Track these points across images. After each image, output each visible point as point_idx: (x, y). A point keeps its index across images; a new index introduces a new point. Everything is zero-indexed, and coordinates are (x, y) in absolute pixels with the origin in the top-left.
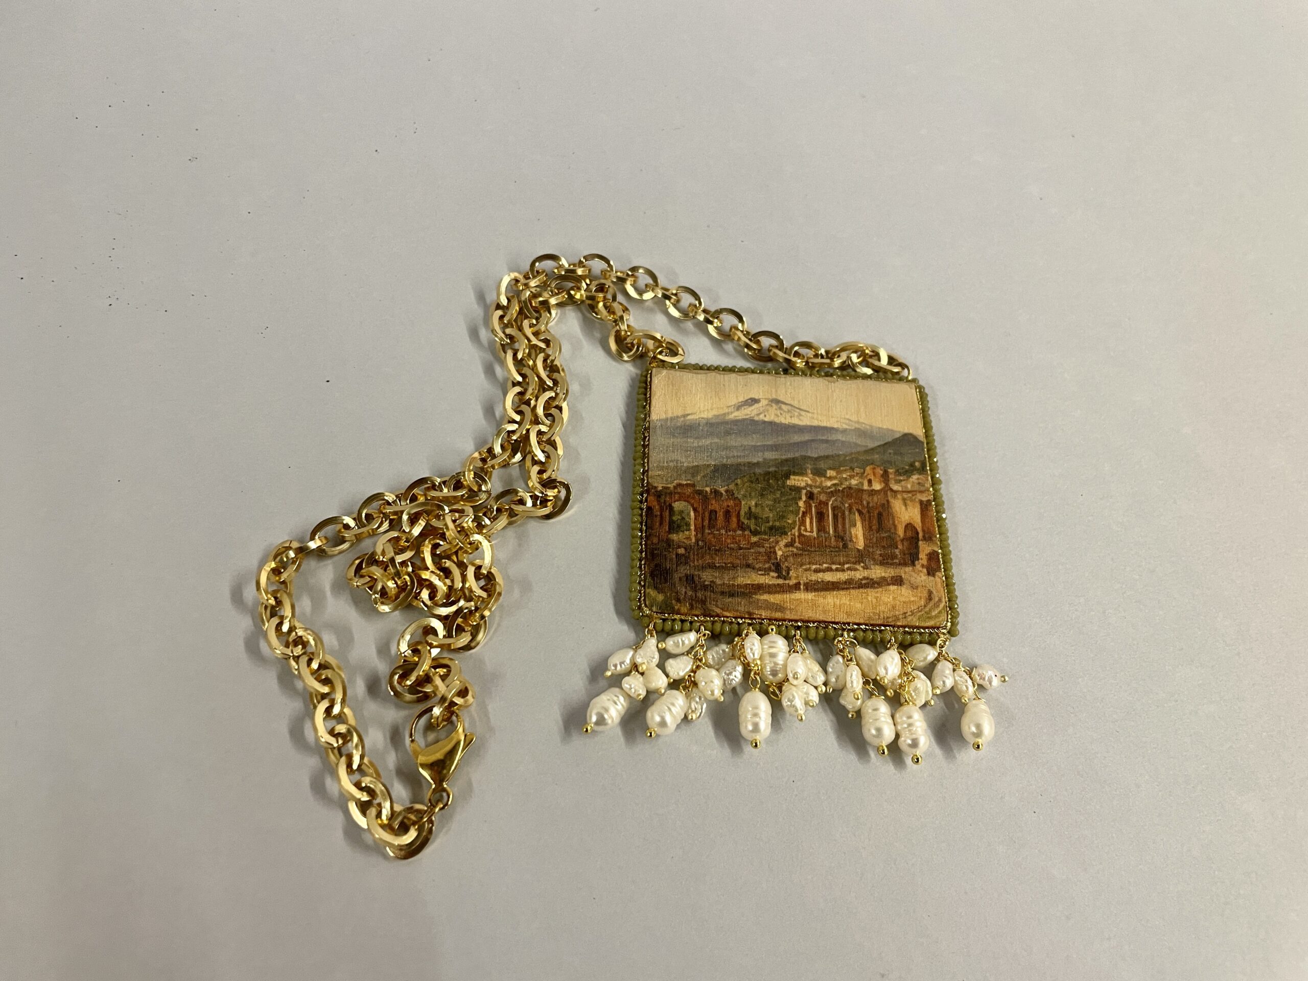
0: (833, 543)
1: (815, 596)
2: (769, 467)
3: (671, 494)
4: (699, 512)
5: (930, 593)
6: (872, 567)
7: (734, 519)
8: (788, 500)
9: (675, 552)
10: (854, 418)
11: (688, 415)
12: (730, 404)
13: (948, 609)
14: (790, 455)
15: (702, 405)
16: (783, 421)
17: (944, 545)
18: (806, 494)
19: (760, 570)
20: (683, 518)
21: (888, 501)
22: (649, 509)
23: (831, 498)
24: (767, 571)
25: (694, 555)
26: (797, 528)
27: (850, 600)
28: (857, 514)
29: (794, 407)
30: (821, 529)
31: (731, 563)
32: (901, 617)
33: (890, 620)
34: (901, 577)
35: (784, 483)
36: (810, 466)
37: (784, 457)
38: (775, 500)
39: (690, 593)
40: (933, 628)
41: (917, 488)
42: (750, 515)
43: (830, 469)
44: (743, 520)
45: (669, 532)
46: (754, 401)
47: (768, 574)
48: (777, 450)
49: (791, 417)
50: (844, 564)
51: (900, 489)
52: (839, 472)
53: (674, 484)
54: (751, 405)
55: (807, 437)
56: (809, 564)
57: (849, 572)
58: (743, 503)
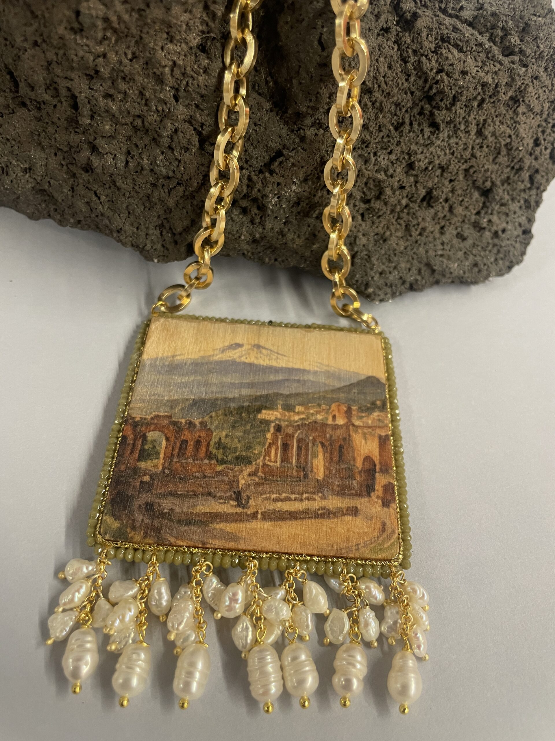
0: (295, 473)
1: (271, 525)
2: (244, 402)
3: (147, 424)
4: (170, 442)
5: (384, 524)
6: (330, 497)
7: (204, 449)
8: (257, 432)
9: (139, 480)
10: (325, 362)
11: (176, 356)
12: (216, 347)
13: (401, 541)
14: (264, 392)
15: (191, 348)
16: (262, 363)
17: (400, 477)
18: (274, 427)
19: (220, 499)
20: (154, 447)
21: (350, 436)
22: (124, 437)
23: (297, 431)
24: (227, 499)
25: (158, 483)
26: (262, 458)
27: (306, 530)
28: (320, 446)
29: (273, 352)
30: (285, 459)
31: (193, 491)
32: (353, 548)
33: (343, 551)
34: (356, 508)
35: (255, 416)
36: (280, 402)
37: (258, 394)
38: (245, 432)
39: (146, 521)
40: (385, 560)
41: (377, 424)
42: (219, 444)
43: (299, 405)
44: (212, 450)
45: (139, 460)
46: (239, 346)
47: (228, 503)
48: (252, 388)
49: (269, 360)
50: (303, 494)
51: (361, 424)
52: (307, 408)
53: (153, 416)
54: (235, 349)
55: (280, 377)
56: (269, 493)
57: (307, 502)
58: (214, 434)
